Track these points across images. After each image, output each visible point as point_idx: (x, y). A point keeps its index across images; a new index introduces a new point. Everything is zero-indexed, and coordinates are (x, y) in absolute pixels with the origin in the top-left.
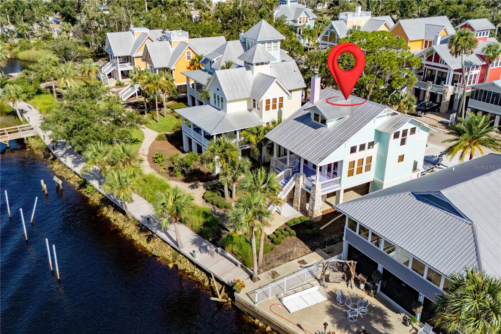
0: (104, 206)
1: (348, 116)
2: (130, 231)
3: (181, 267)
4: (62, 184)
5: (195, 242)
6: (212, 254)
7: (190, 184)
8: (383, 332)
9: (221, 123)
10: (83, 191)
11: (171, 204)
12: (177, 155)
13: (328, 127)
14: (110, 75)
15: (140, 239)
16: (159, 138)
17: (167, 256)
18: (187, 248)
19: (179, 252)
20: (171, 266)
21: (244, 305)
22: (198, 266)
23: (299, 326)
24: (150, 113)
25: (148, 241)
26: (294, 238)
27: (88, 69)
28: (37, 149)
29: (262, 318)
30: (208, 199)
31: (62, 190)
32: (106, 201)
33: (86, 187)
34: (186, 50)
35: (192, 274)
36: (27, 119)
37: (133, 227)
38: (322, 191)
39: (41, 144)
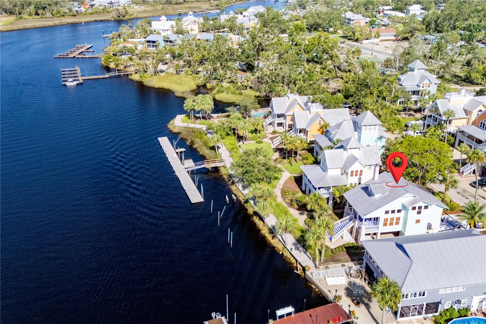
0: (254, 216)
1: (388, 193)
2: (265, 231)
3: (285, 254)
4: (236, 200)
5: (294, 244)
6: (300, 252)
7: (300, 212)
8: (366, 302)
9: (322, 181)
10: (245, 205)
11: (284, 223)
12: (297, 192)
13: (376, 197)
14: (270, 124)
15: (269, 237)
16: (290, 179)
17: (280, 248)
18: (290, 246)
19: (285, 247)
20: (281, 253)
21: (309, 278)
22: (293, 256)
23: (329, 291)
24: (289, 159)
25: (273, 238)
26: (345, 253)
27: (257, 123)
28: (225, 174)
29: (315, 285)
30: (307, 223)
31: (235, 202)
32: (256, 213)
33: (247, 203)
34: (319, 119)
35: (290, 259)
36: (220, 154)
37: (267, 230)
38: (366, 232)
39: (227, 172)
